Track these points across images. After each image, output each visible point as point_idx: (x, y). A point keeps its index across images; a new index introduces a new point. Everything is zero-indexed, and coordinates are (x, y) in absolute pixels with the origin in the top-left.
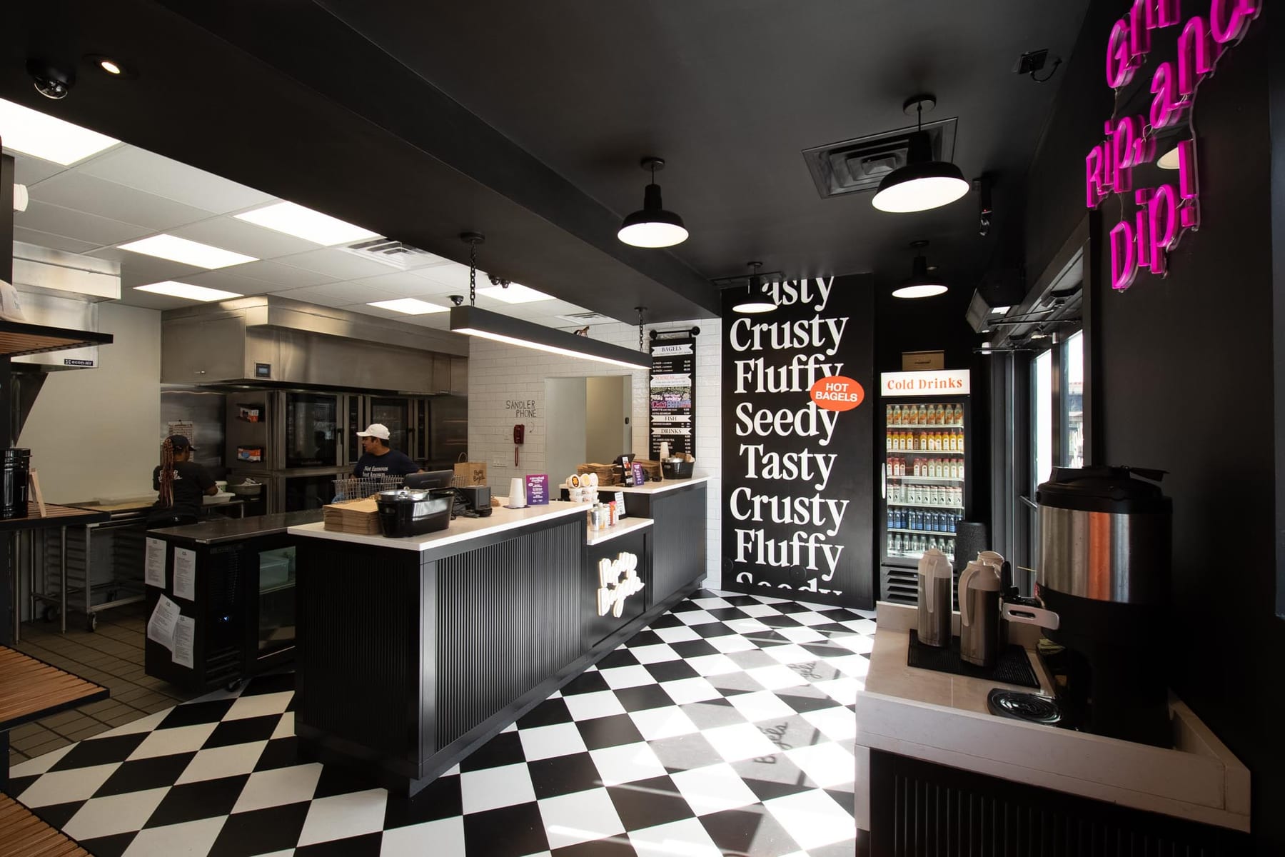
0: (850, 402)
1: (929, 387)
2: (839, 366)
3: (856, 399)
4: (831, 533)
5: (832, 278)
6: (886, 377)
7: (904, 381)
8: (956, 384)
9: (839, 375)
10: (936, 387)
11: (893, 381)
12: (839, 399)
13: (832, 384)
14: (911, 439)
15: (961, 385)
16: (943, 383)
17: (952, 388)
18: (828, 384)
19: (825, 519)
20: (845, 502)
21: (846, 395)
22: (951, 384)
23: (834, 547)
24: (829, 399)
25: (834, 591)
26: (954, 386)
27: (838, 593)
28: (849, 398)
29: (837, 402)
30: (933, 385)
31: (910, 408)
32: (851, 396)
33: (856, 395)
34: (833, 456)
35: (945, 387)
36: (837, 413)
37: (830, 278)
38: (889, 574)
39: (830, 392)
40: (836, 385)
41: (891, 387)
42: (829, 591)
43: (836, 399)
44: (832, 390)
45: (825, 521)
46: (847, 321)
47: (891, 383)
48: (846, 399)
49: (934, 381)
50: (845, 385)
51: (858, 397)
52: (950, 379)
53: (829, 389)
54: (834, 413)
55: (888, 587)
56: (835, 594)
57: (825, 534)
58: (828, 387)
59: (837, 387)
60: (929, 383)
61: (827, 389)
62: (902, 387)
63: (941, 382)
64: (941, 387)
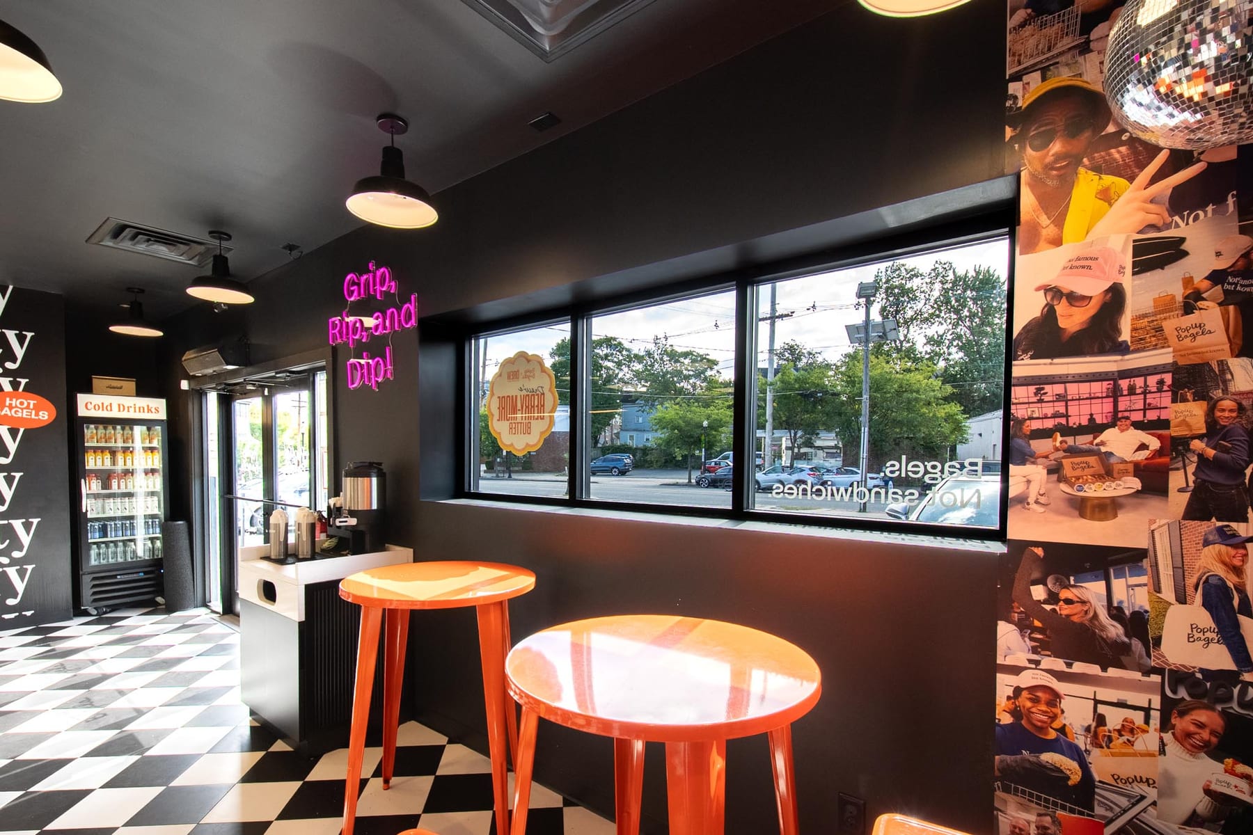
0: (39, 419)
1: (128, 411)
2: (23, 381)
3: (46, 417)
4: (17, 554)
5: (11, 287)
6: (82, 399)
7: (103, 404)
8: (153, 410)
9: (23, 390)
10: (135, 411)
11: (91, 403)
12: (24, 416)
13: (14, 400)
14: (108, 456)
15: (158, 412)
16: (142, 409)
17: (150, 414)
18: (8, 399)
19: (8, 541)
20: (35, 521)
21: (34, 412)
22: (149, 410)
23: (21, 568)
24: (9, 414)
25: (24, 613)
26: (152, 412)
27: (29, 613)
28: (37, 414)
29: (22, 418)
30: (132, 410)
31: (105, 428)
32: (41, 413)
33: (46, 413)
34: (18, 475)
35: (144, 412)
36: (22, 430)
37: (8, 287)
38: (91, 581)
39: (11, 407)
40: (19, 401)
41: (89, 408)
42: (17, 614)
43: (20, 415)
44: (14, 405)
45: (9, 543)
46: (32, 336)
47: (89, 404)
48: (33, 417)
49: (133, 406)
50: (32, 402)
51: (48, 415)
52: (148, 406)
53: (11, 404)
54: (18, 430)
55: (92, 592)
56: (25, 615)
57: (9, 556)
58: (8, 402)
59: (22, 403)
60: (128, 407)
61: (7, 404)
62: (101, 409)
63: (140, 408)
64: (140, 411)
